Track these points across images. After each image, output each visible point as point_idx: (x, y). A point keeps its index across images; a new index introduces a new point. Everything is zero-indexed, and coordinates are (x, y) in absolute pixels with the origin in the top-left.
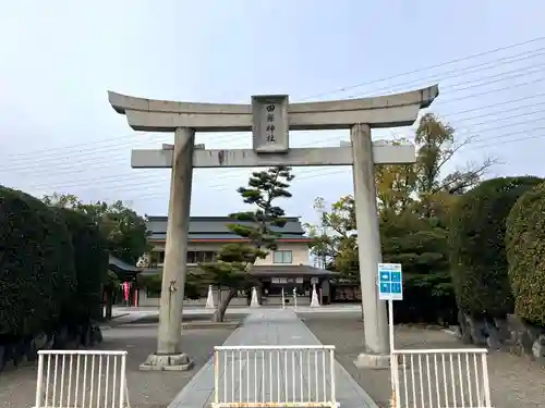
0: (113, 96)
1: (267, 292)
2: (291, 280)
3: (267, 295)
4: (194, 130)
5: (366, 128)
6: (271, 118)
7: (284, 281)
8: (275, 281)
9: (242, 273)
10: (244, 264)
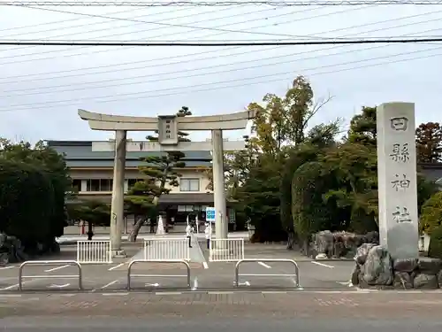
0: (80, 112)
1: (173, 219)
2: (197, 209)
3: (172, 223)
4: (125, 131)
5: (219, 131)
6: (168, 127)
7: (189, 209)
8: (181, 209)
9: (150, 205)
10: (151, 197)
